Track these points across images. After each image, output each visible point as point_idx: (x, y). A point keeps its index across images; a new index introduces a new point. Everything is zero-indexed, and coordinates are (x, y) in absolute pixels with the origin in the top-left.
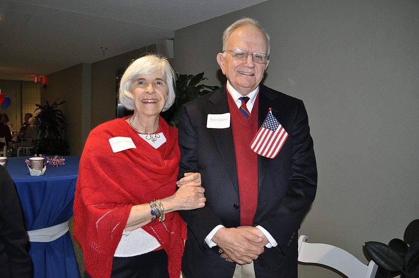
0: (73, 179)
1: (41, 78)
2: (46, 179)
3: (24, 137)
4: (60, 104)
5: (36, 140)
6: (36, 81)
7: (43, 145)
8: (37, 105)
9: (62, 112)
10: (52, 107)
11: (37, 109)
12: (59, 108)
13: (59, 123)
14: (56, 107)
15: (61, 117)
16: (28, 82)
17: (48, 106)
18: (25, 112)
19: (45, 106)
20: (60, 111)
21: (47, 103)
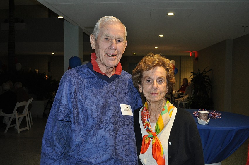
0: (230, 130)
1: (194, 53)
2: (210, 127)
3: (183, 95)
4: (208, 72)
5: (191, 97)
6: (191, 55)
7: (195, 101)
8: (192, 73)
9: (209, 77)
10: (202, 73)
11: (192, 75)
12: (207, 74)
13: (207, 86)
14: (205, 73)
15: (208, 81)
16: (185, 56)
17: (200, 73)
18: (183, 77)
19: (197, 73)
20: (208, 76)
21: (199, 71)
